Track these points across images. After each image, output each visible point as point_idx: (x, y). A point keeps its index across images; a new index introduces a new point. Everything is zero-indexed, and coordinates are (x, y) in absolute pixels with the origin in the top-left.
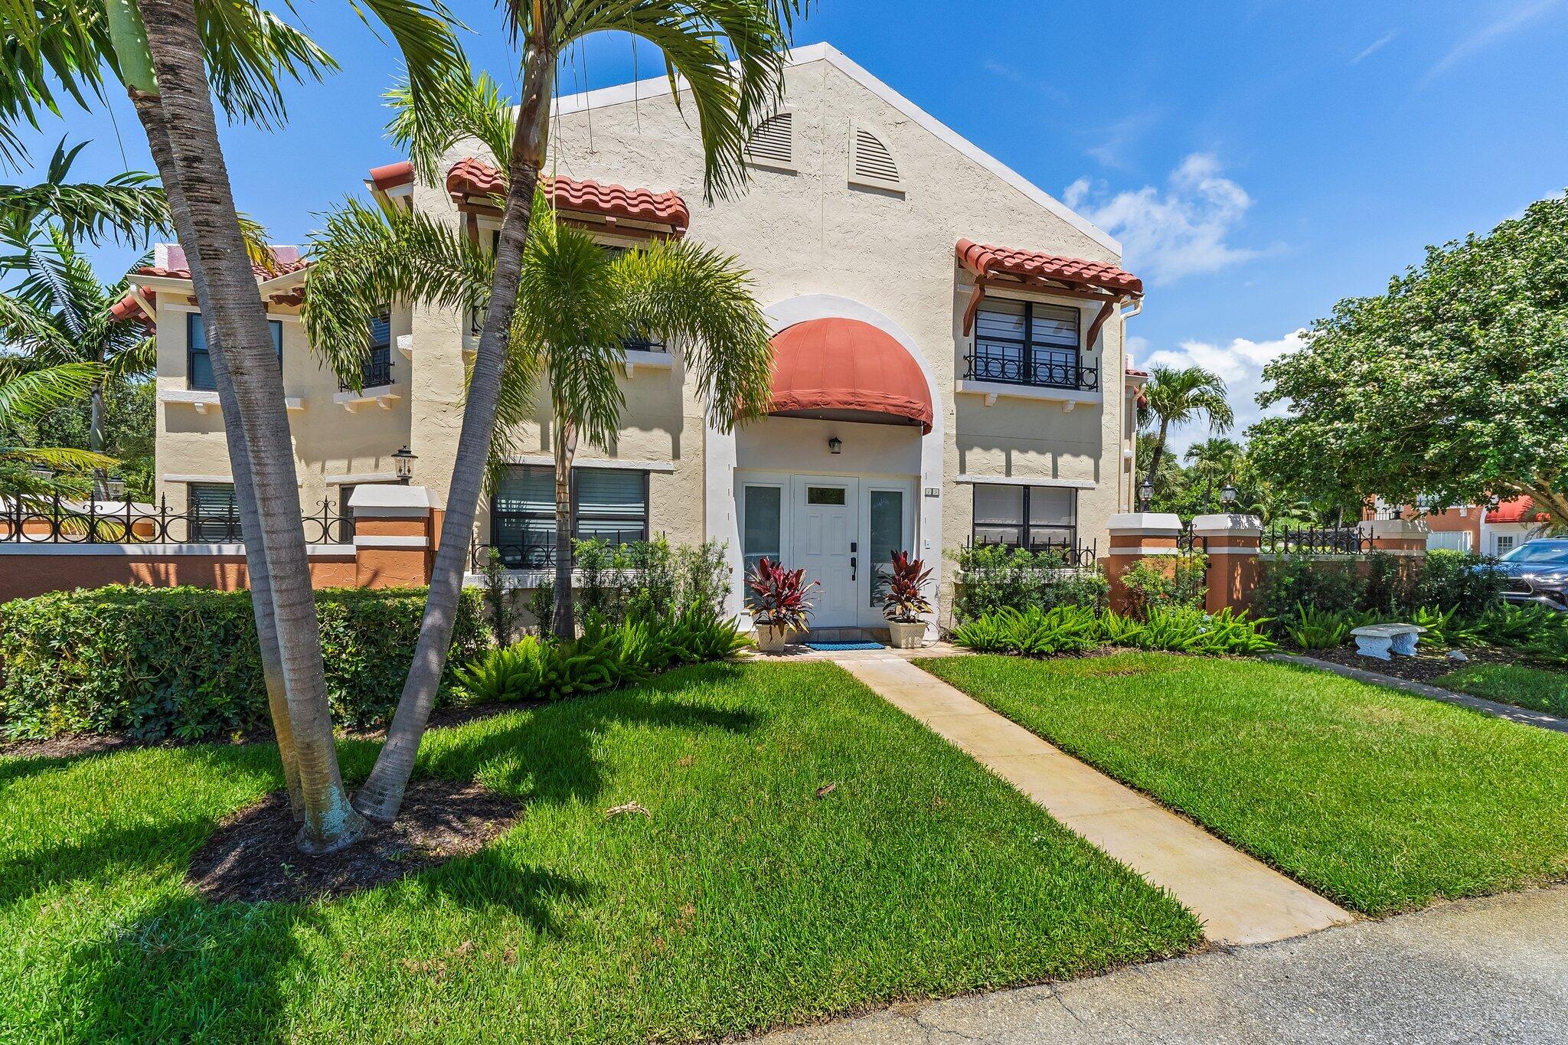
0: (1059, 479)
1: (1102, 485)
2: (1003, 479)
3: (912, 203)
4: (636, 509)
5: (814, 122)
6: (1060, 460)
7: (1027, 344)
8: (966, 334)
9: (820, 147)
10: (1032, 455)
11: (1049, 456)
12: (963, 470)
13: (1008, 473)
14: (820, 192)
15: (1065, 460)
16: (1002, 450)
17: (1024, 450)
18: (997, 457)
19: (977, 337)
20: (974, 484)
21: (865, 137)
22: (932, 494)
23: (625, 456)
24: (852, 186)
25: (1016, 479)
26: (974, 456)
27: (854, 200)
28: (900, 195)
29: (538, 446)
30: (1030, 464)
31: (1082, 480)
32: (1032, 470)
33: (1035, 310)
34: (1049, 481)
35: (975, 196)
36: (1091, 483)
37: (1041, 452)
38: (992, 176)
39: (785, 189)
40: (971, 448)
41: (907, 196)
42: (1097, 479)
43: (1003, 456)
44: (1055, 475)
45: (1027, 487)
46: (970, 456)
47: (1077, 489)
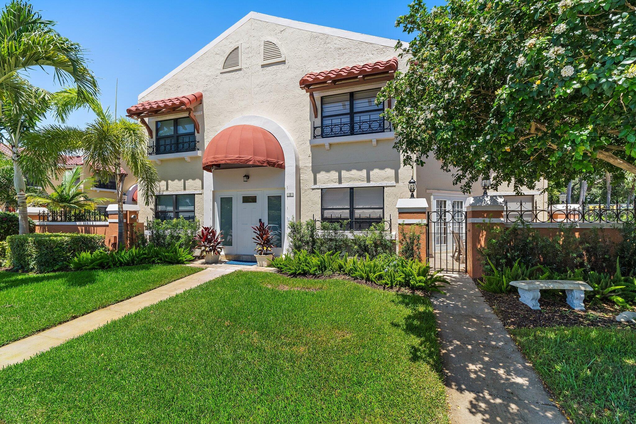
0: (371, 182)
1: (400, 183)
2: (337, 185)
3: (289, 64)
4: (191, 208)
5: (248, 46)
6: (371, 173)
7: (352, 114)
8: (316, 117)
9: (250, 55)
10: (354, 172)
11: (365, 171)
12: (315, 183)
13: (340, 182)
14: (250, 73)
15: (375, 173)
16: (336, 171)
17: (349, 170)
18: (334, 175)
19: (323, 117)
20: (322, 189)
21: (268, 43)
22: (290, 196)
23: (189, 190)
24: (263, 66)
25: (344, 185)
26: (321, 176)
27: (264, 72)
28: (283, 62)
29: (165, 189)
30: (352, 176)
31: (386, 182)
32: (354, 180)
33: (356, 96)
34: (365, 184)
35: (320, 49)
36: (393, 183)
37: (360, 169)
38: (328, 36)
39: (237, 77)
40: (319, 172)
41: (287, 62)
42: (397, 180)
43: (337, 174)
44: (368, 180)
45: (352, 189)
46: (319, 176)
47: (384, 187)
